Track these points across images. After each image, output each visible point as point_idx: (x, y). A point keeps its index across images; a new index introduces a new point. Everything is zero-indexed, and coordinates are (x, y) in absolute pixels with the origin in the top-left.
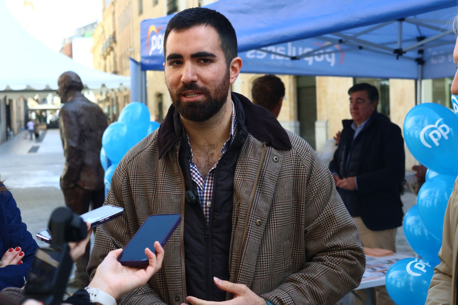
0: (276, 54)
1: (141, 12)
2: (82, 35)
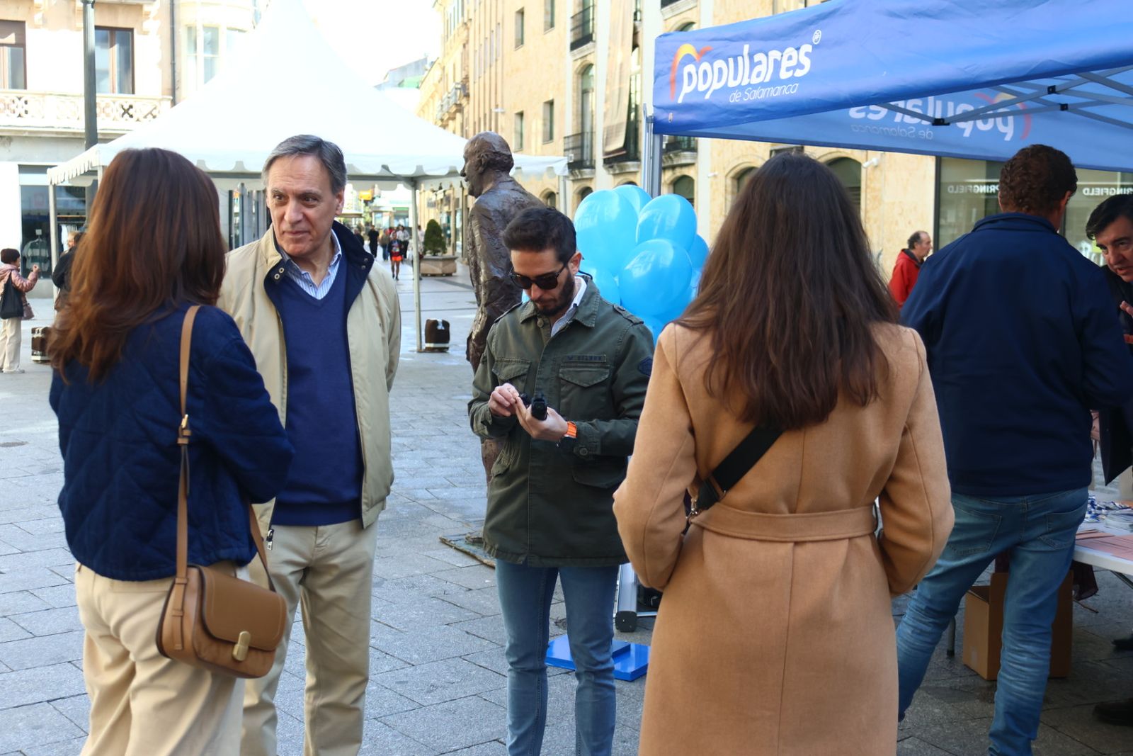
1: (520, 42)
2: (397, 83)
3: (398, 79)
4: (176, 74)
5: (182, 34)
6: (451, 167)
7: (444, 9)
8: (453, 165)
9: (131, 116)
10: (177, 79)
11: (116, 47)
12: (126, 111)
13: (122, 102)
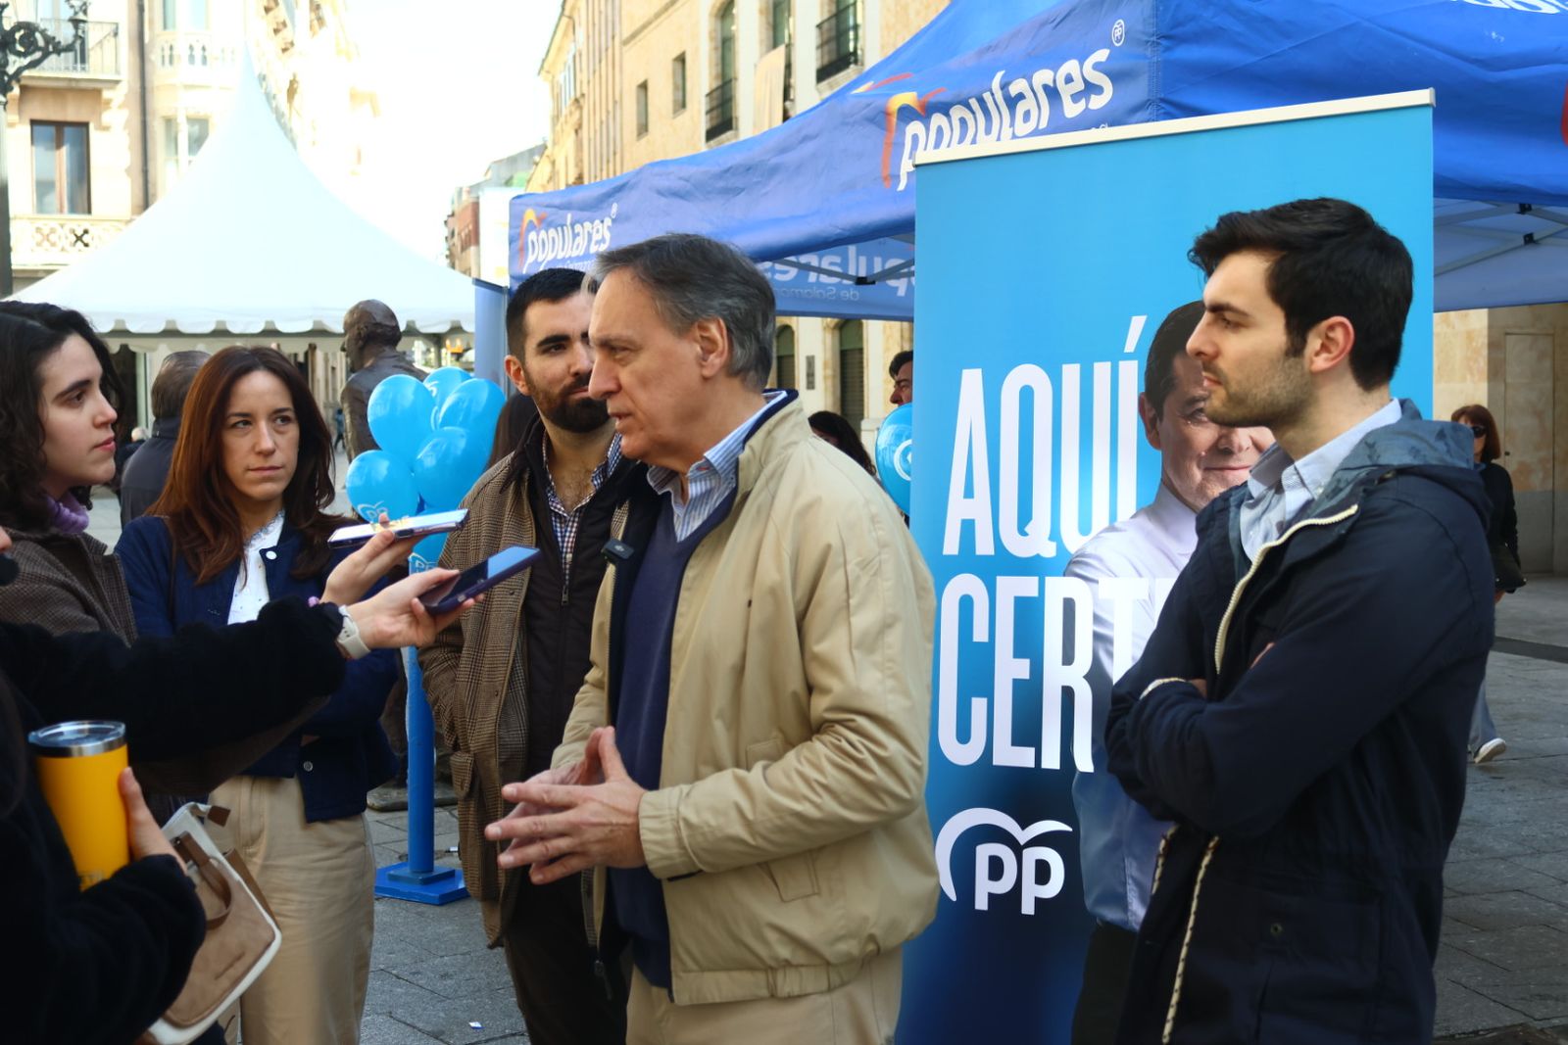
0: (820, 270)
1: (643, 129)
2: (503, 181)
3: (505, 174)
4: (150, 186)
5: (157, 129)
6: (453, 322)
7: (553, 77)
8: (455, 319)
9: (86, 245)
10: (151, 191)
11: (65, 150)
12: (79, 238)
13: (73, 225)
